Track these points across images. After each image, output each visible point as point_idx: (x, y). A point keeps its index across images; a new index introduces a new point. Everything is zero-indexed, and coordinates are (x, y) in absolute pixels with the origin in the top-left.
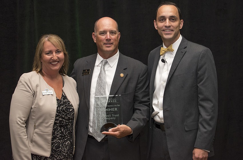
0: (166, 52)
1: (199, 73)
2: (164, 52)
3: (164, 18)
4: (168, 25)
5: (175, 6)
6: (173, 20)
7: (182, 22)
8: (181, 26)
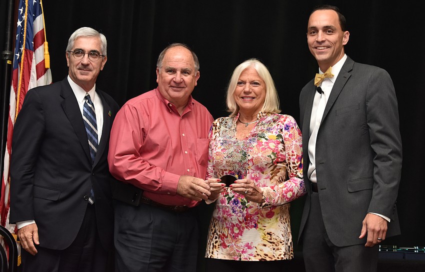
0: (323, 80)
1: (369, 104)
2: (320, 79)
3: (315, 30)
4: (320, 39)
5: (335, 10)
6: (329, 32)
7: (346, 35)
8: (346, 41)
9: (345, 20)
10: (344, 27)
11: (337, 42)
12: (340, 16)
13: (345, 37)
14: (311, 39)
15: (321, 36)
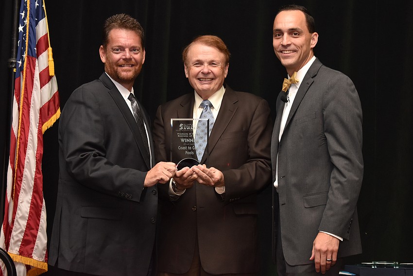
0: (290, 86)
1: (325, 113)
2: (286, 85)
3: (280, 33)
4: (285, 42)
5: (302, 11)
6: (295, 34)
7: (315, 37)
8: (314, 43)
9: (313, 21)
10: (312, 28)
11: (303, 45)
12: (307, 17)
13: (314, 39)
14: (276, 42)
15: (286, 39)
